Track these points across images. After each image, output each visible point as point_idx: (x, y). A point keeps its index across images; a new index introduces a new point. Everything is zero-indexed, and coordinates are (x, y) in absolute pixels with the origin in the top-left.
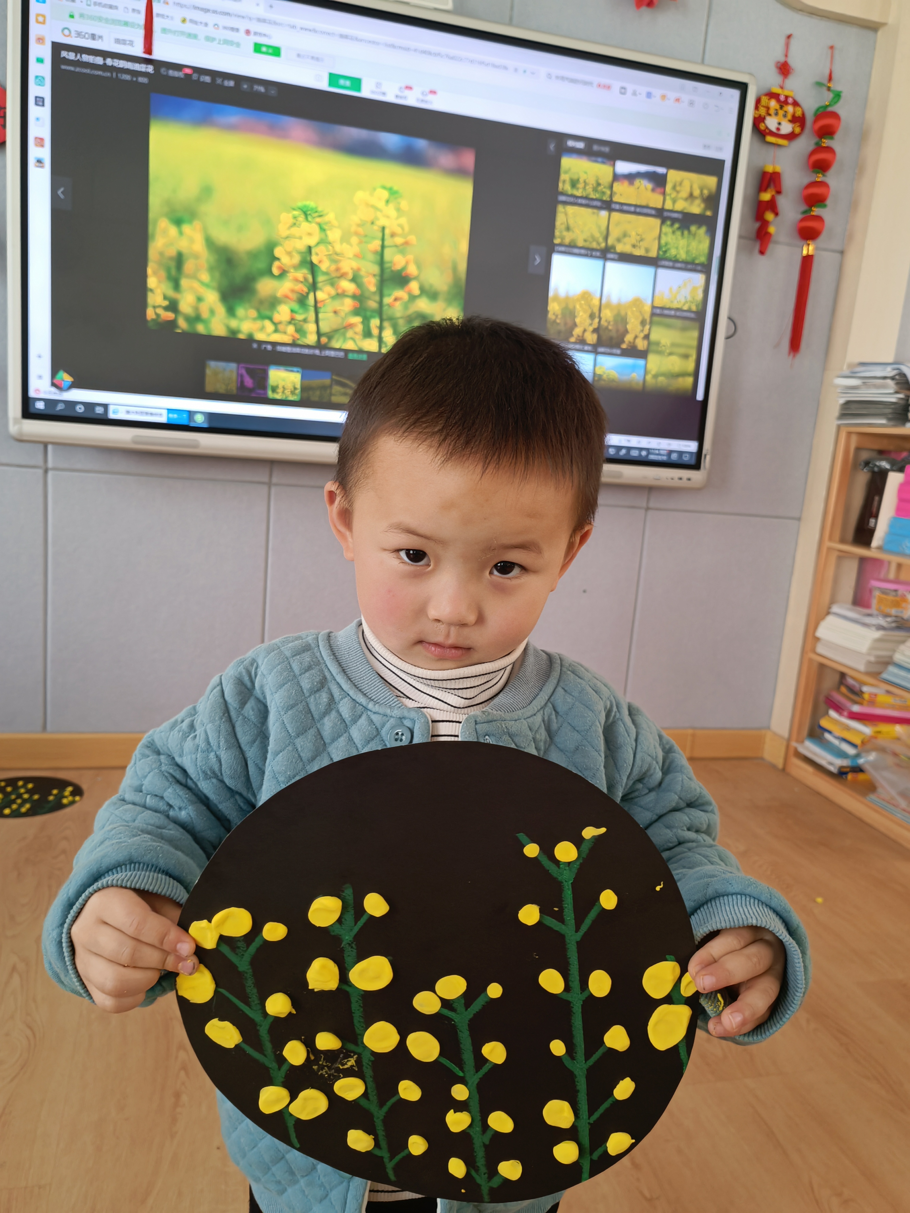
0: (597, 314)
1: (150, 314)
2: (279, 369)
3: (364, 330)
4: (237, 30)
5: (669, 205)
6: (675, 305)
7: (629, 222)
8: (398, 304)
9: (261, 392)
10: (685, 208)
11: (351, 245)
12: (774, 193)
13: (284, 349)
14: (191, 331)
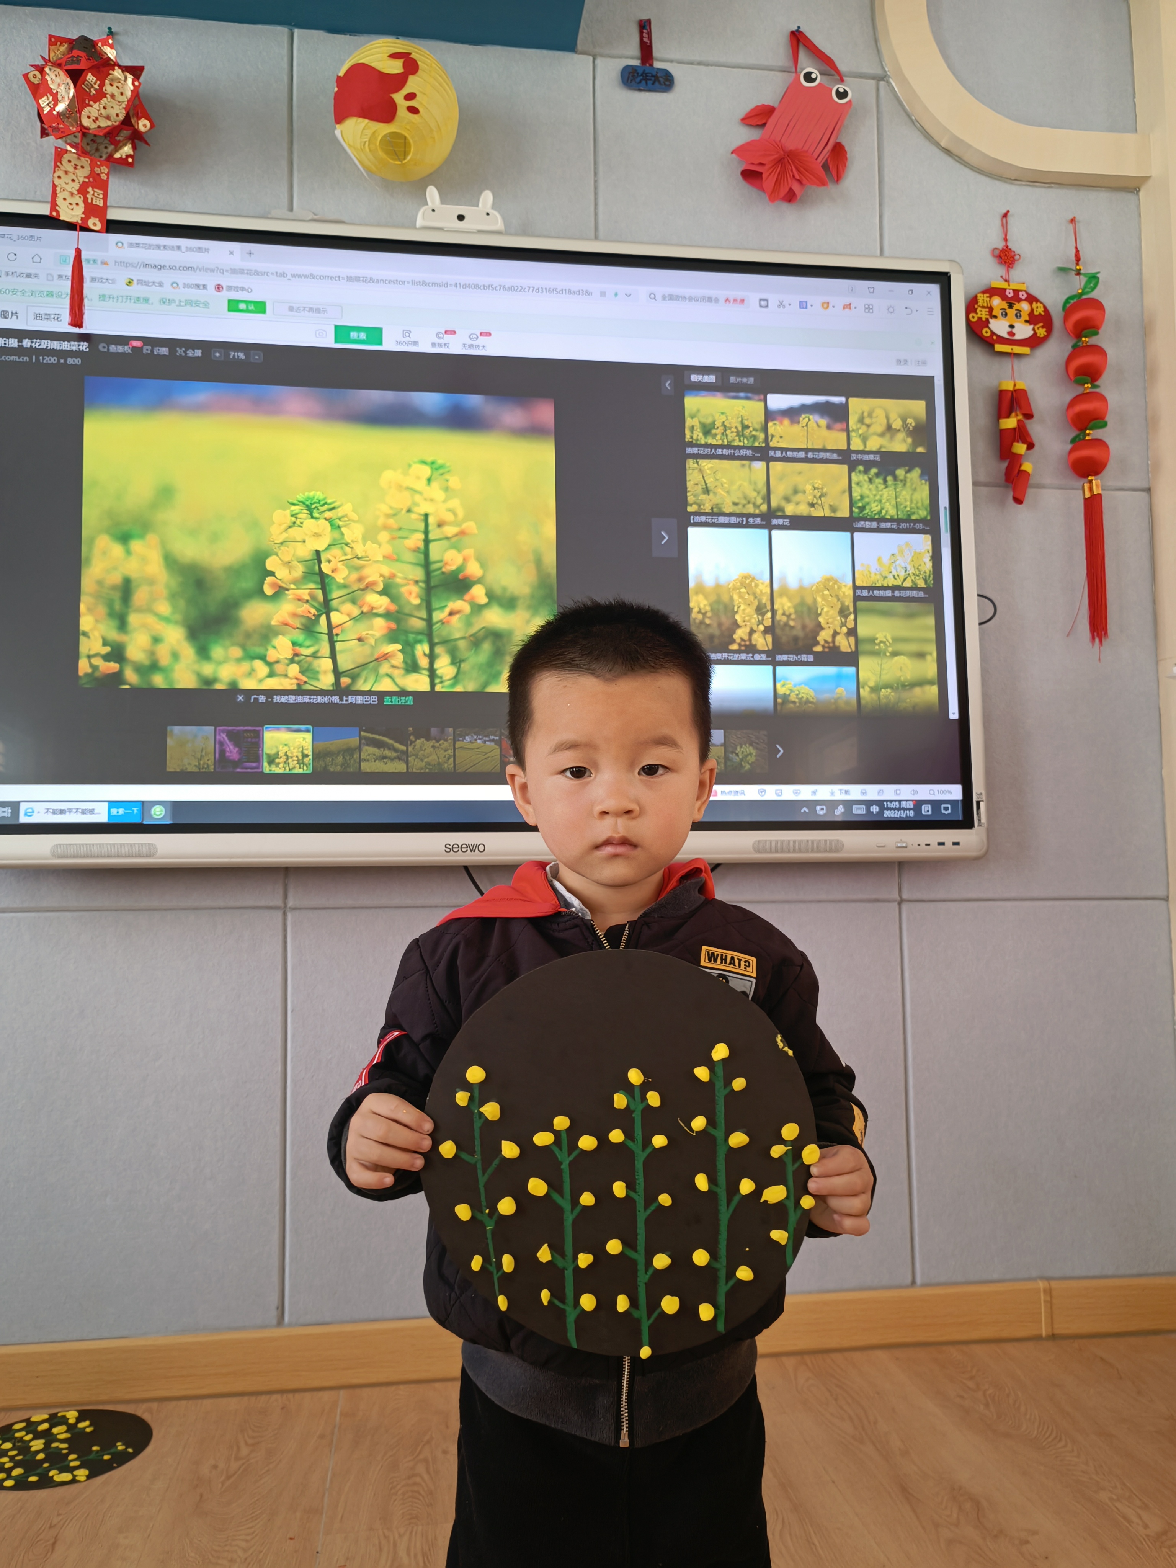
0: (769, 607)
1: (84, 666)
2: (278, 729)
3: (405, 662)
4: (204, 286)
5: (856, 444)
6: (891, 582)
7: (800, 473)
8: (455, 619)
9: (254, 765)
10: (881, 447)
11: (380, 544)
12: (1020, 417)
13: (284, 699)
14: (145, 686)
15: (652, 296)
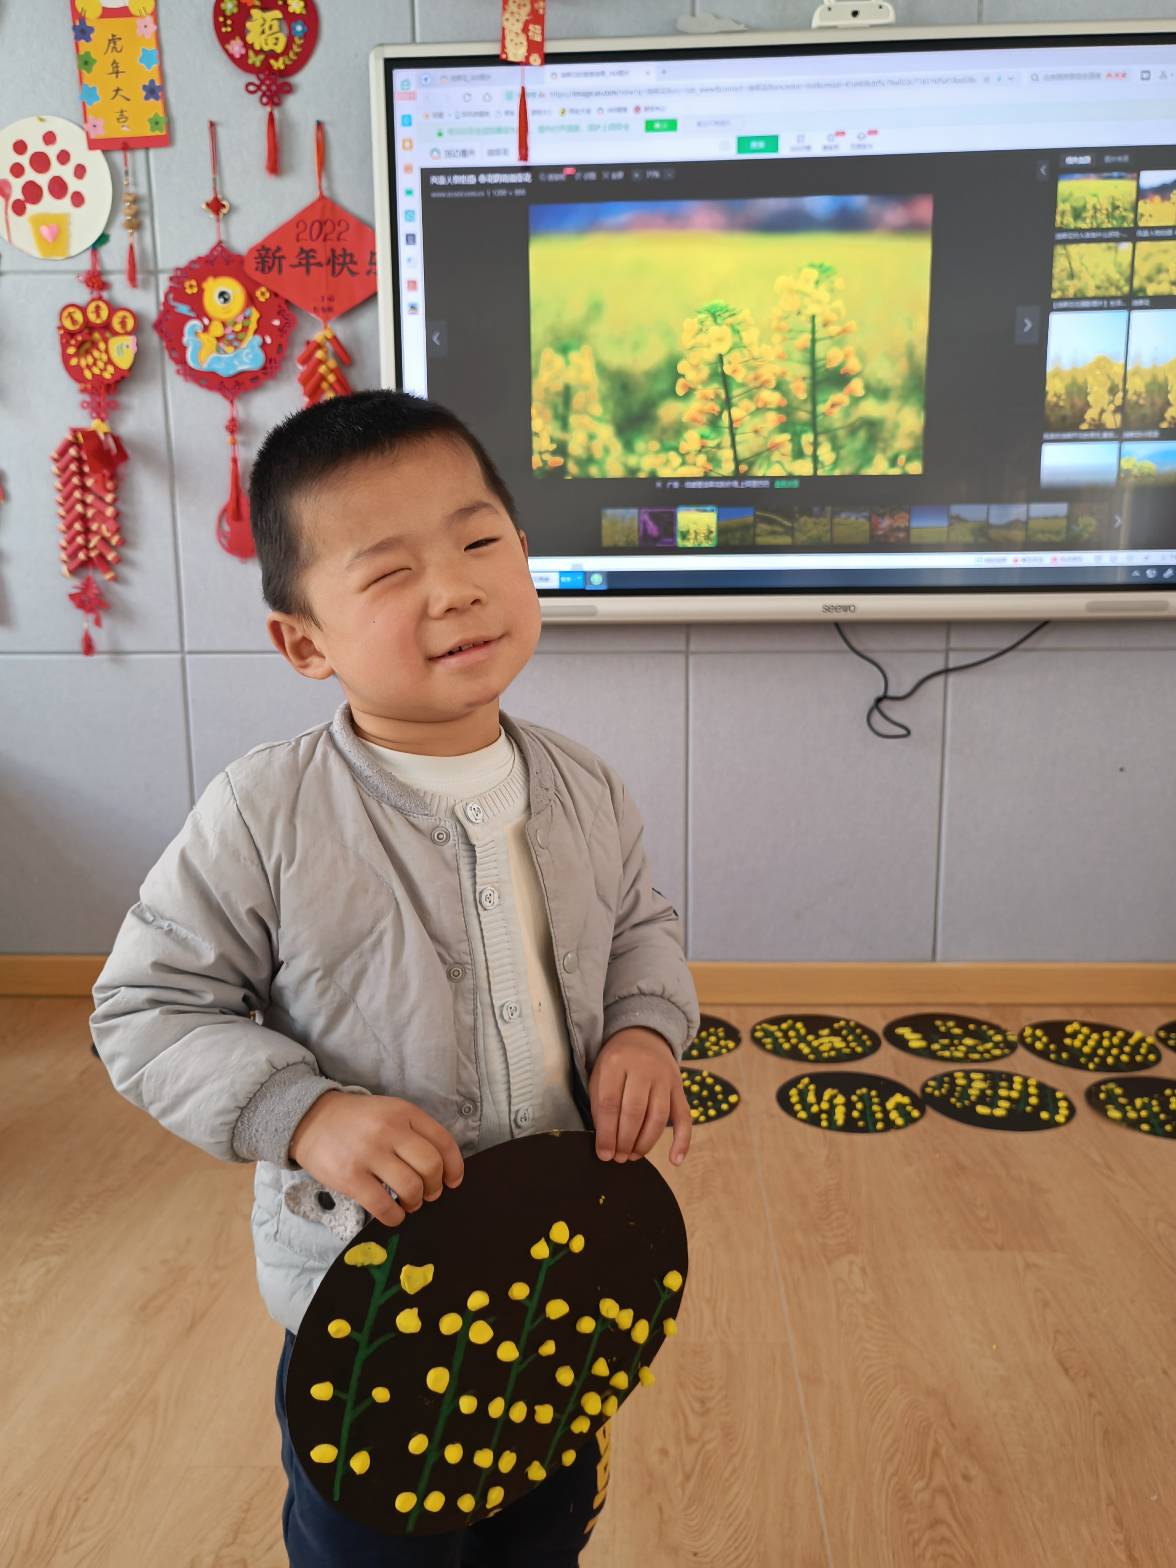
0: (1121, 386)
1: (536, 462)
2: (688, 510)
3: (793, 450)
4: (625, 110)
7: (1166, 251)
8: (836, 411)
9: (669, 540)
11: (772, 345)
13: (694, 485)
14: (583, 476)
15: (1035, 78)
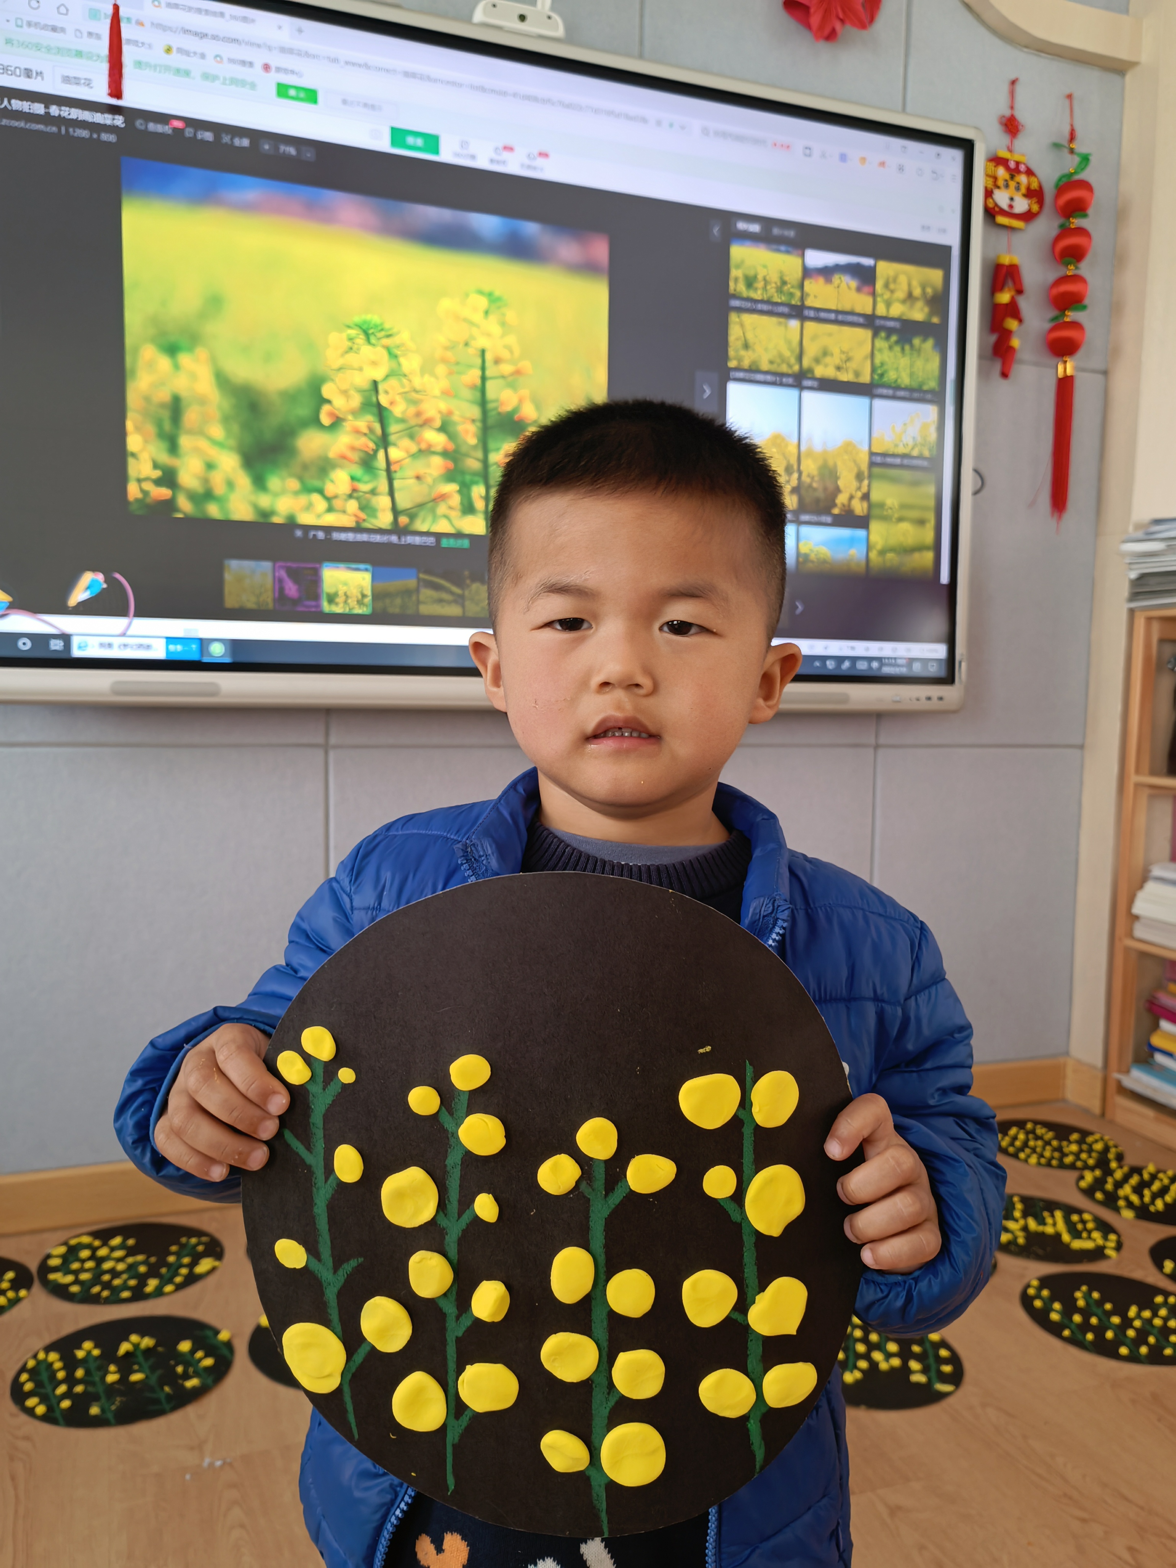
0: (795, 467)
1: (133, 491)
2: (338, 567)
3: (462, 503)
4: (251, 64)
5: (881, 310)
6: (901, 450)
7: (830, 335)
9: (313, 603)
10: (903, 314)
11: (437, 378)
12: (1013, 293)
13: (343, 536)
14: (198, 515)
15: (706, 132)
